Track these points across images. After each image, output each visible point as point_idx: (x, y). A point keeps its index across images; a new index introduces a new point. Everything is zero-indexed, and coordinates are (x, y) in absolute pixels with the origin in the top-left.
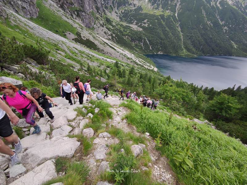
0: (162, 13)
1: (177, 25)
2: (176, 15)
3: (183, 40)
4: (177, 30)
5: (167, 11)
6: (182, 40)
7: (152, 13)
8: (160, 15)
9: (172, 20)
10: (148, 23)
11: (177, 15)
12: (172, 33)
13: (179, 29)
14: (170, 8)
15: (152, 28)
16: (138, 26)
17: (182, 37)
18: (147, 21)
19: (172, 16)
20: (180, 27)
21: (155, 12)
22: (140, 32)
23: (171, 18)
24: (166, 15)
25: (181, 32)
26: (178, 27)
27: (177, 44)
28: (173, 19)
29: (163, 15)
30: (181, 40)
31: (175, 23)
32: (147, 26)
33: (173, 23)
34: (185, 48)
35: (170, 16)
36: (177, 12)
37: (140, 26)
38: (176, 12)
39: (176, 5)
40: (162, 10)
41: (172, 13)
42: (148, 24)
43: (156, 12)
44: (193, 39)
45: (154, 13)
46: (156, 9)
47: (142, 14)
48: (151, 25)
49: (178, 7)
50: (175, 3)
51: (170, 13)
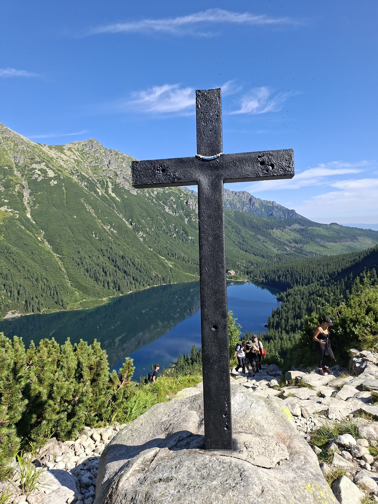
1: (39, 238)
2: (29, 216)
3: (66, 269)
4: (43, 249)
5: (3, 209)
6: (64, 270)
9: (23, 227)
11: (32, 216)
13: (48, 247)
14: (6, 201)
17: (60, 264)
19: (19, 219)
20: (48, 241)
23: (18, 223)
25: (56, 251)
26: (42, 242)
28: (23, 225)
30: (60, 270)
31: (31, 234)
33: (26, 234)
34: (75, 287)
35: (12, 218)
36: (29, 209)
38: (25, 209)
39: (21, 195)
41: (17, 213)
49: (28, 199)
50: (18, 192)
51: (11, 212)
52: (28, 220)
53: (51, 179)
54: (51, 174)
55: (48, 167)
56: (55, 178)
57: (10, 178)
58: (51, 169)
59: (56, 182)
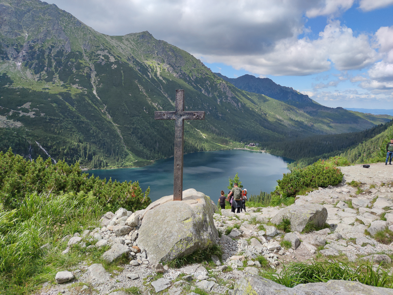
0: (65, 90)
1: (103, 111)
2: (95, 92)
3: (123, 136)
4: (105, 119)
5: (75, 86)
6: (121, 137)
7: (39, 89)
8: (61, 94)
9: (90, 101)
10: (34, 109)
11: (97, 93)
12: (97, 127)
13: (109, 118)
14: (77, 80)
15: (47, 120)
16: (9, 118)
17: (119, 132)
18: (32, 107)
19: (88, 96)
20: (109, 113)
21: (46, 86)
22: (18, 130)
23: (87, 99)
24: (73, 93)
25: (115, 122)
26: (104, 114)
27: (113, 145)
28: (90, 99)
29: (66, 93)
30: (118, 136)
31: (96, 107)
32: (34, 116)
33: (92, 107)
34: (130, 150)
35: (82, 94)
36: (95, 87)
37: (15, 117)
38: (93, 87)
39: (89, 76)
40: (62, 83)
41: (85, 90)
42: (34, 113)
43: (49, 87)
44: (138, 133)
45: (45, 89)
46: (47, 81)
47: (14, 91)
48: (42, 115)
49: (95, 80)
50: (86, 73)
51: (81, 89)
52: (94, 96)
53: (112, 63)
54: (112, 60)
55: (110, 54)
56: (116, 63)
57: (81, 61)
58: (112, 55)
59: (116, 66)
